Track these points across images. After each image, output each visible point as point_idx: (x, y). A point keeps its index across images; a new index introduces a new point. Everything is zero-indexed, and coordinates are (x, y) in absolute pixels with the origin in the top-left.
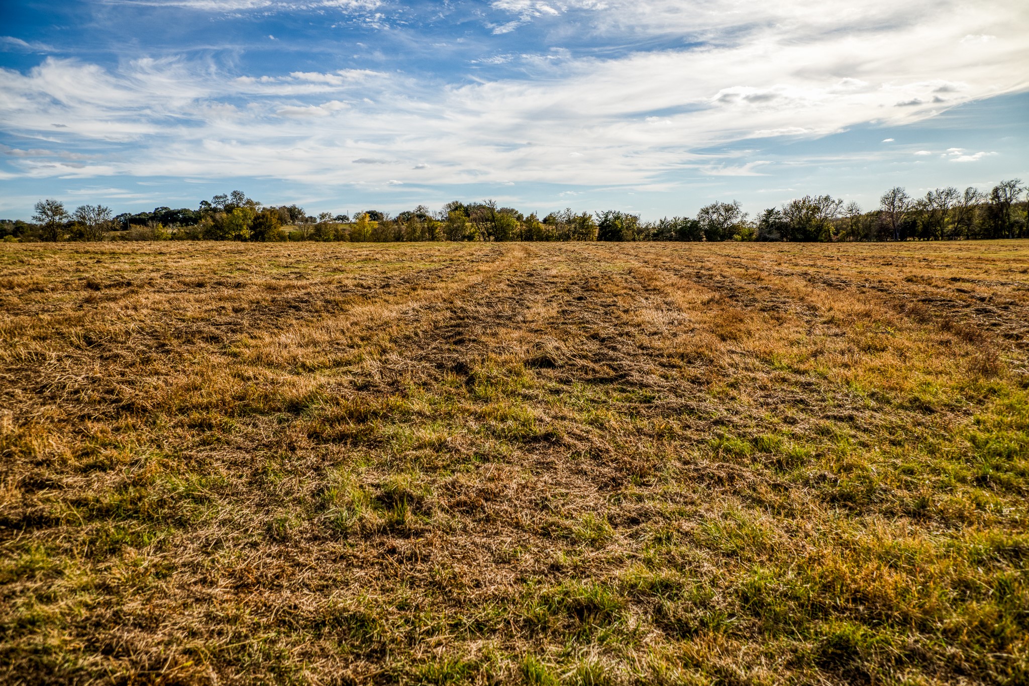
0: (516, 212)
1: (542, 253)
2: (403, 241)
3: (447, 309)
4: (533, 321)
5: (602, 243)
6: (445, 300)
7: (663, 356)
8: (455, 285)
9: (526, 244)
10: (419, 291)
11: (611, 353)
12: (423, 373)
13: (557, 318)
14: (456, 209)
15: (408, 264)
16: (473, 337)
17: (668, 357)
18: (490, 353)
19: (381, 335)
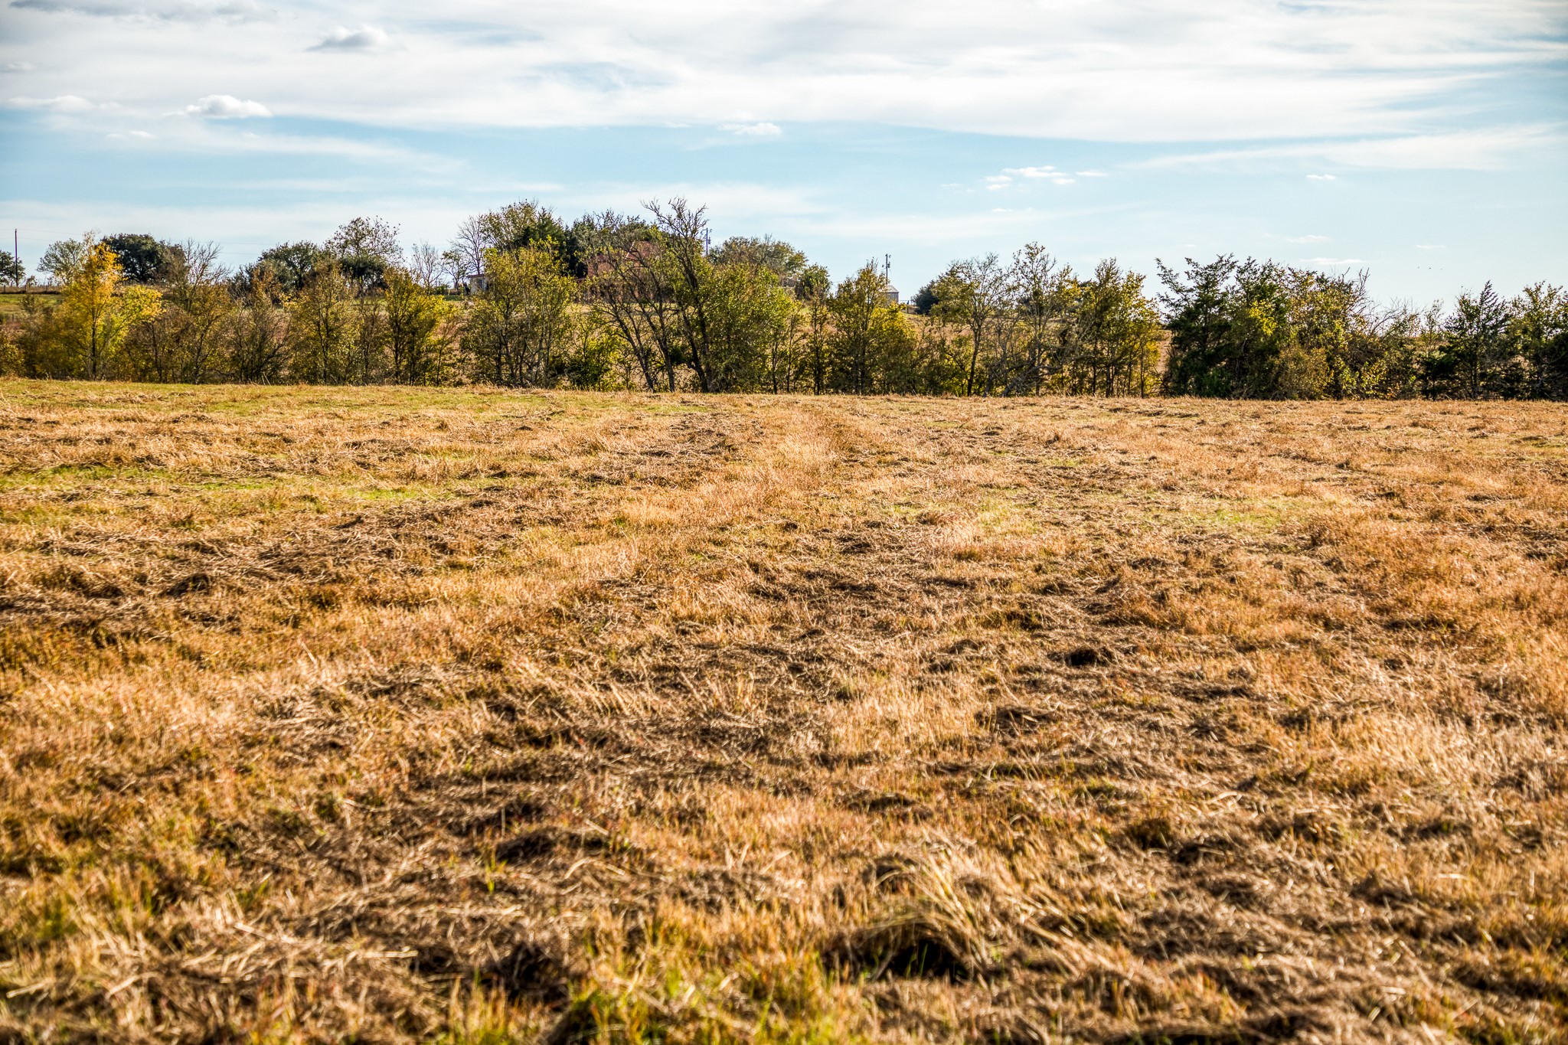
0: (796, 261)
1: (908, 446)
2: (274, 380)
3: (472, 695)
4: (863, 760)
5: (1186, 403)
6: (464, 657)
7: (1473, 938)
8: (512, 589)
9: (837, 405)
10: (348, 613)
11: (1225, 914)
12: (352, 992)
13: (976, 747)
14: (523, 239)
15: (295, 485)
16: (589, 829)
17: (1501, 943)
18: (664, 903)
19: (159, 814)
